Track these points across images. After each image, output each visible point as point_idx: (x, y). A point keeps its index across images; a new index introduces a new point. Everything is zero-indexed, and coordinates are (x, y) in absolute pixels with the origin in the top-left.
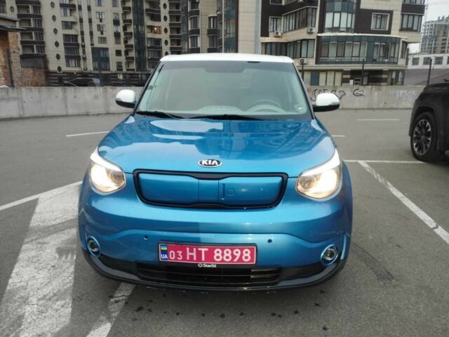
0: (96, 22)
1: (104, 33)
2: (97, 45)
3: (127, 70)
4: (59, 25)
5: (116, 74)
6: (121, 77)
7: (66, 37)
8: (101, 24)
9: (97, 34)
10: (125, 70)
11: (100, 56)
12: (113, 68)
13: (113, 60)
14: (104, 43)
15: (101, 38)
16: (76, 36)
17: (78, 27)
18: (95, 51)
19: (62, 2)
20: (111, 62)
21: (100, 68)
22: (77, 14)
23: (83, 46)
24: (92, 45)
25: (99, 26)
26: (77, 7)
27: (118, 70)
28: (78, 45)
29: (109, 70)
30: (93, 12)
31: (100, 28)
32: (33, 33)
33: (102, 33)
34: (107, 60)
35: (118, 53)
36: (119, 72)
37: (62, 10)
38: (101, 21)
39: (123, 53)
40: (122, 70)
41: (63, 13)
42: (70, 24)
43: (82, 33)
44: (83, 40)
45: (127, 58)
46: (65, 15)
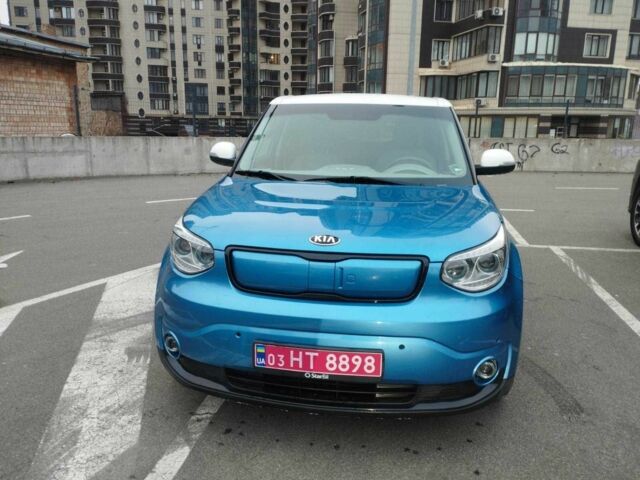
0: (192, 48)
1: (202, 63)
2: (192, 79)
3: (232, 114)
4: (143, 53)
5: (216, 119)
6: (223, 124)
7: (152, 69)
8: (199, 51)
9: (193, 65)
10: (228, 114)
11: (196, 94)
12: (213, 111)
13: (214, 100)
14: (202, 77)
15: (198, 70)
16: (165, 68)
17: (167, 56)
18: (190, 88)
19: (148, 22)
20: (210, 104)
21: (195, 112)
22: (167, 38)
23: (175, 82)
24: (186, 79)
25: (196, 54)
26: (168, 28)
27: (219, 114)
28: (167, 79)
29: (207, 114)
30: (189, 34)
31: (197, 57)
32: (109, 63)
33: (200, 64)
34: (205, 100)
35: (221, 90)
36: (221, 116)
37: (148, 33)
38: (199, 47)
39: (227, 91)
40: (224, 114)
41: (149, 38)
42: (157, 51)
43: (174, 64)
44: (174, 73)
45: (232, 98)
46: (152, 39)
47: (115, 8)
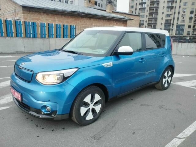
0: (181, 13)
1: (184, 18)
2: (180, 23)
3: (192, 35)
4: (164, 16)
5: (186, 37)
6: (188, 38)
7: (166, 21)
8: (184, 14)
9: (181, 18)
10: (191, 35)
11: (180, 28)
12: (185, 34)
13: (186, 29)
14: (183, 22)
15: (182, 20)
16: (171, 20)
17: (172, 16)
18: (178, 26)
19: (168, 6)
20: (184, 32)
21: (179, 34)
22: (173, 10)
23: (173, 24)
24: (177, 23)
25: (183, 15)
26: (174, 7)
27: (187, 35)
28: (171, 24)
29: (183, 35)
30: (181, 8)
32: (153, 20)
33: (183, 18)
34: (183, 30)
35: (189, 27)
37: (167, 9)
38: (184, 12)
39: (192, 27)
40: (189, 35)
41: (167, 11)
42: (169, 15)
43: (174, 18)
44: (173, 22)
45: (193, 29)
46: (168, 11)
47: (158, 2)
